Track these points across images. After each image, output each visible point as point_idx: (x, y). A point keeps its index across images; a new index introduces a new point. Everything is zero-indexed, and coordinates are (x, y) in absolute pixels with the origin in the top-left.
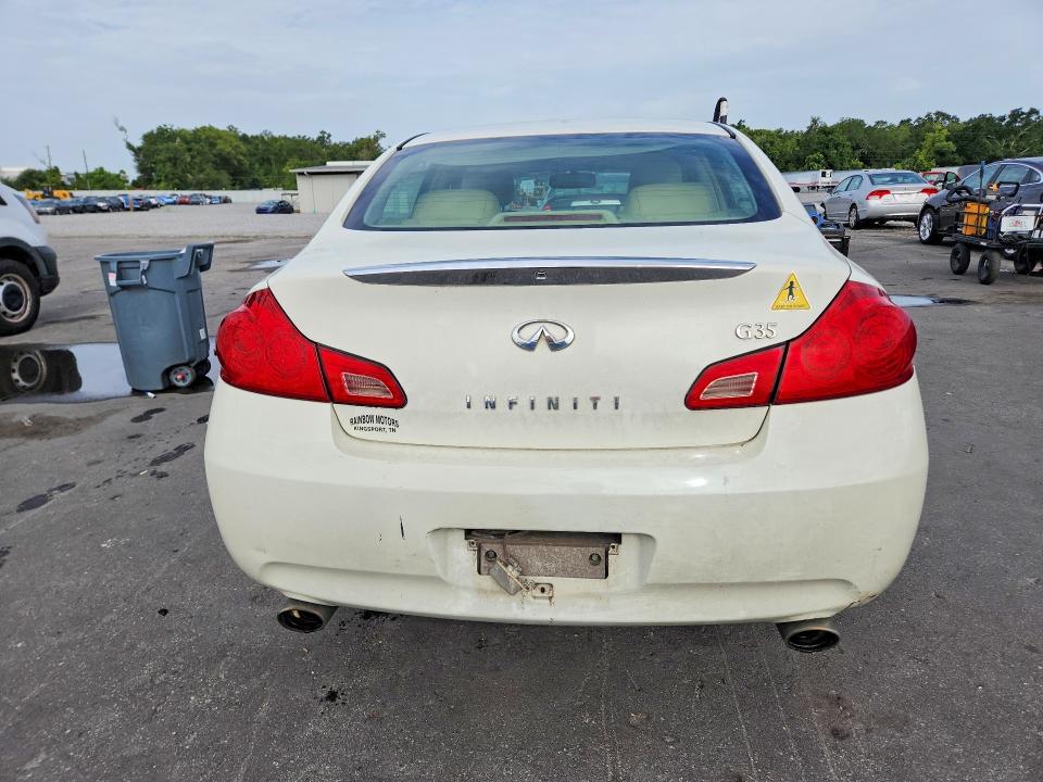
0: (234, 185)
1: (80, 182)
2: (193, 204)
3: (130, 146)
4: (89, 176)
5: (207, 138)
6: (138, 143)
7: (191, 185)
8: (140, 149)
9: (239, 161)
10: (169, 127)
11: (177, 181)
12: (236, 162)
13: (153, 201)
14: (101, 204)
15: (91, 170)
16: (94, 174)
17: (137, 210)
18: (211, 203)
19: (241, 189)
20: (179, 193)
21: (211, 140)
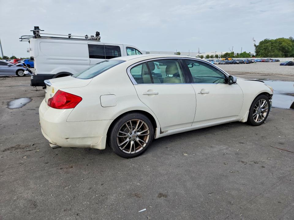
0: (283, 56)
1: (238, 56)
2: (266, 62)
3: (255, 45)
4: (241, 54)
5: (279, 42)
6: (257, 44)
7: (269, 56)
8: (258, 46)
9: (288, 48)
10: (268, 39)
11: (265, 55)
12: (287, 49)
13: (253, 61)
14: (237, 62)
15: (242, 52)
16: (243, 53)
17: (247, 63)
18: (272, 62)
19: (285, 57)
20: (263, 58)
21: (281, 42)
